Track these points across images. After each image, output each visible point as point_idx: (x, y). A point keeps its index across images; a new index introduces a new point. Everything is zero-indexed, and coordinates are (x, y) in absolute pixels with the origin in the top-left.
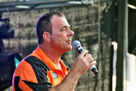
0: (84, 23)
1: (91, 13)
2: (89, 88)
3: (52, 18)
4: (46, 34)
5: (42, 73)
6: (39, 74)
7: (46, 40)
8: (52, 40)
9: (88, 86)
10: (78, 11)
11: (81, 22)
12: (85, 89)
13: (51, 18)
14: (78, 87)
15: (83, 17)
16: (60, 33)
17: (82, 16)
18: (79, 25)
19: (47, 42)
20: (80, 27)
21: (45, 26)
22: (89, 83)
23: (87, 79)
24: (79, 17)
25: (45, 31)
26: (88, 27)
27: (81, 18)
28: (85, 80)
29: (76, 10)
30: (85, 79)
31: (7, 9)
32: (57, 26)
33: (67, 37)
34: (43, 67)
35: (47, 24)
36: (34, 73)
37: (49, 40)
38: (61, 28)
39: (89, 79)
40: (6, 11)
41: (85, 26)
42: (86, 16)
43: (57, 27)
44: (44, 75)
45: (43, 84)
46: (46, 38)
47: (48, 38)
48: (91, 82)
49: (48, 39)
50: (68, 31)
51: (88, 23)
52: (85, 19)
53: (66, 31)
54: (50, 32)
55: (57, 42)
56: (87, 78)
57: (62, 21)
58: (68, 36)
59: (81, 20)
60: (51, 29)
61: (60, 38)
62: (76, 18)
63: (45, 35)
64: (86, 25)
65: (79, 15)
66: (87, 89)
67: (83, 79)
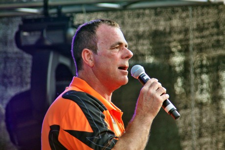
0: (212, 35)
1: (223, 17)
2: (217, 143)
3: (98, 27)
4: (87, 52)
5: (97, 115)
6: (92, 117)
7: (87, 63)
8: (96, 63)
9: (217, 138)
10: (202, 14)
11: (206, 33)
12: (212, 143)
13: (96, 27)
14: (200, 140)
15: (210, 25)
16: (109, 51)
17: (209, 23)
18: (203, 37)
19: (89, 65)
20: (205, 40)
21: (86, 39)
22: (219, 134)
23: (214, 128)
24: (204, 24)
25: (85, 47)
26: (218, 41)
27: (206, 26)
28: (211, 130)
29: (198, 13)
30: (212, 128)
31: (84, 9)
32: (106, 40)
33: (121, 60)
34: (98, 106)
35: (89, 35)
36: (84, 116)
37: (91, 63)
38: (112, 44)
39: (217, 127)
40: (81, 12)
41: (213, 40)
42: (214, 22)
43: (106, 42)
44: (101, 118)
45: (101, 133)
46: (86, 58)
47: (90, 59)
48: (221, 132)
49: (90, 61)
50: (123, 51)
51: (218, 34)
52: (213, 27)
53: (120, 50)
54: (94, 49)
55: (103, 66)
56: (214, 126)
57: (114, 34)
58: (122, 58)
59: (207, 29)
60: (96, 45)
61: (109, 61)
62: (198, 25)
63: (86, 54)
64: (215, 38)
65: (203, 20)
66: (214, 144)
67: (208, 128)
